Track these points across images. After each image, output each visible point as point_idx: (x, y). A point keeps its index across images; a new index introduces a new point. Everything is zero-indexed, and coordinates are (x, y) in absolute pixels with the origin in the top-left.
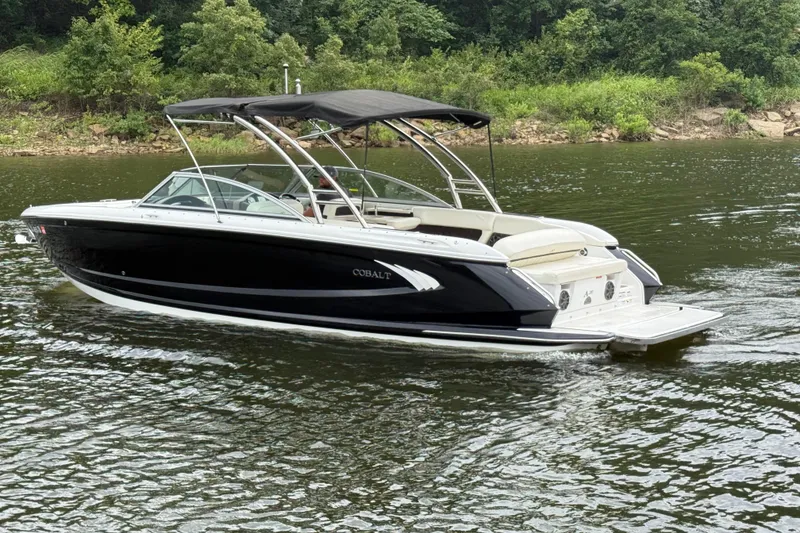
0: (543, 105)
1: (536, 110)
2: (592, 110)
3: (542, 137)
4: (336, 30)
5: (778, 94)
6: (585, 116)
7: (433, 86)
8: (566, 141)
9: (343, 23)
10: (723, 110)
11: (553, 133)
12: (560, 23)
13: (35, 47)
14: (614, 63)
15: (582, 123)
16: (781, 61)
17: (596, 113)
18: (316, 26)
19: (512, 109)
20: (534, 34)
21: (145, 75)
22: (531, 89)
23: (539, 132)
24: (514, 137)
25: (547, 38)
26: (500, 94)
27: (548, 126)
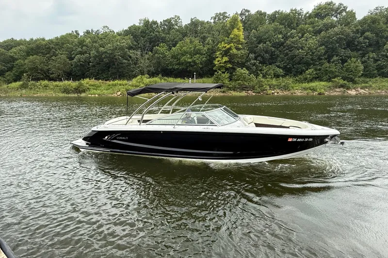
0: (302, 87)
1: (300, 88)
2: (312, 88)
4: (261, 73)
5: (355, 86)
6: (311, 90)
7: (279, 84)
8: (306, 94)
9: (263, 72)
10: (342, 89)
11: (304, 93)
12: (307, 71)
13: (208, 77)
14: (318, 79)
15: (310, 91)
16: (357, 79)
18: (257, 73)
19: (295, 88)
20: (301, 73)
21: (227, 82)
22: (300, 84)
23: (300, 93)
24: (295, 93)
25: (304, 74)
26: (292, 85)
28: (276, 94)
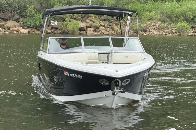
0: (162, 13)
1: (158, 16)
2: (192, 17)
3: (161, 32)
6: (187, 20)
8: (175, 34)
11: (168, 29)
15: (185, 24)
17: (193, 19)
22: (156, 4)
23: (159, 29)
24: (145, 31)
27: (165, 25)
28: (90, 31)
